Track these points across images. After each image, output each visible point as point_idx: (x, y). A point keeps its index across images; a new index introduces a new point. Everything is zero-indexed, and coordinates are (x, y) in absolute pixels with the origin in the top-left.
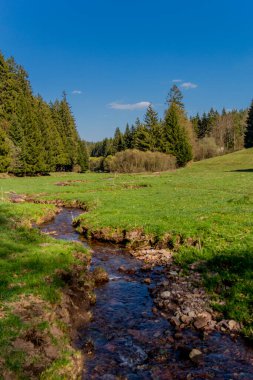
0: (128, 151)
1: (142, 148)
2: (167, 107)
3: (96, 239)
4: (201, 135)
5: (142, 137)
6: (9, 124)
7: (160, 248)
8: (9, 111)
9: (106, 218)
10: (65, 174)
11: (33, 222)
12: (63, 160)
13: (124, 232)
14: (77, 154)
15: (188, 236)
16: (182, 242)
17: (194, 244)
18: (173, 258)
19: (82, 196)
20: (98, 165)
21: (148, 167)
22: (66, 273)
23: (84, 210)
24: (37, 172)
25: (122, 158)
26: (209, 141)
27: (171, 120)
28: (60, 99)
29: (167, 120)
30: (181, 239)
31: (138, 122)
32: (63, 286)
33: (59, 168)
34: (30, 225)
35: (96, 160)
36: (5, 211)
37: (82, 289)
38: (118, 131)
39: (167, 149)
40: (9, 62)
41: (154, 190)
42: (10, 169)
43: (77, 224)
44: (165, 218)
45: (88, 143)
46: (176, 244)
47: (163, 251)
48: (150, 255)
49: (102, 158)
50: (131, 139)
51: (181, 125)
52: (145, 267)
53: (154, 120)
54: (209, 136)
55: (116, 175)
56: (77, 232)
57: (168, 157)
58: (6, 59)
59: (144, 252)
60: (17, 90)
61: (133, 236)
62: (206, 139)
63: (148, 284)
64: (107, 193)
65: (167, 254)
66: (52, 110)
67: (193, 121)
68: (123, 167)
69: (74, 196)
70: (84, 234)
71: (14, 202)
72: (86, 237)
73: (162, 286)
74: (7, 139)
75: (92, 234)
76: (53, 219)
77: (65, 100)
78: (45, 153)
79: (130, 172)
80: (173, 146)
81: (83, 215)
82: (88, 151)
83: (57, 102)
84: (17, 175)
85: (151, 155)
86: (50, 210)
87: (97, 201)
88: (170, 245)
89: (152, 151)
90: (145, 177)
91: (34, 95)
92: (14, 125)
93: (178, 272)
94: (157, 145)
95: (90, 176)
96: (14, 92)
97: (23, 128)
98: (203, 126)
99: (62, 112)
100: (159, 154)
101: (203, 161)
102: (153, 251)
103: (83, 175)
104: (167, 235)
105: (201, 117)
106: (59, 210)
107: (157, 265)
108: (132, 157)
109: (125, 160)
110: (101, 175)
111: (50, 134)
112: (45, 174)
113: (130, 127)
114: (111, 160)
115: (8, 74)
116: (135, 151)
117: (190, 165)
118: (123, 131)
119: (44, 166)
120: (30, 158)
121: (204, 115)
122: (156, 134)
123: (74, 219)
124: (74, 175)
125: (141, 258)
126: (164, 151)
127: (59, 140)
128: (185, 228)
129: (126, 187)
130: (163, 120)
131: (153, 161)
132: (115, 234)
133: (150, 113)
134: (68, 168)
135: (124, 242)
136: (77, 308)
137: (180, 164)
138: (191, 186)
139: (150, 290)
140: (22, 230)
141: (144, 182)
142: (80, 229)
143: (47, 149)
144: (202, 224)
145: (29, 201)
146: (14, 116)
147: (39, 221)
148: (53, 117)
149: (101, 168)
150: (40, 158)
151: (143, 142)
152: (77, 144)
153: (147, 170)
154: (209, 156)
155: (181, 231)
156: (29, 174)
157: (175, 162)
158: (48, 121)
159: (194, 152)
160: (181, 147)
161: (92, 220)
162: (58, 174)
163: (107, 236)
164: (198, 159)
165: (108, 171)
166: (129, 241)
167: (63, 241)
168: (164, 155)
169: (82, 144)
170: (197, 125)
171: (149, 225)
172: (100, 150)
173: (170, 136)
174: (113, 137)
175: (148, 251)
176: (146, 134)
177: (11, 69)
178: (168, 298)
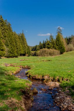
0: (44, 49)
1: (48, 48)
2: (57, 35)
3: (33, 78)
4: (68, 44)
5: (48, 44)
6: (5, 41)
7: (55, 82)
8: (5, 37)
9: (37, 71)
10: (23, 57)
11: (12, 73)
12: (22, 52)
13: (43, 76)
14: (27, 50)
15: (65, 78)
16: (63, 80)
17: (67, 80)
18: (60, 85)
19: (29, 64)
20: (34, 54)
21: (51, 54)
22: (23, 90)
23: (29, 69)
24: (14, 56)
25: (42, 51)
26: (71, 45)
27: (58, 39)
28: (21, 33)
29: (57, 39)
30: (62, 78)
31: (47, 40)
32: (22, 95)
33: (21, 55)
34: (11, 74)
35: (33, 52)
36: (3, 69)
37: (29, 96)
38: (40, 42)
39: (57, 48)
40: (5, 21)
41: (53, 62)
42: (5, 55)
43: (27, 74)
44: (57, 71)
45: (31, 47)
46: (61, 80)
47: (56, 83)
48: (52, 84)
49: (35, 51)
50: (45, 45)
51: (61, 40)
52: (50, 88)
53: (52, 39)
54: (71, 44)
55: (40, 57)
56: (27, 76)
57: (57, 51)
58: (4, 20)
59: (50, 83)
60: (8, 30)
61: (46, 78)
62: (70, 45)
63: (51, 94)
64: (37, 63)
65: (58, 84)
66: (19, 36)
67: (65, 39)
68: (42, 54)
69: (26, 64)
70: (29, 77)
71: (6, 66)
72: (30, 78)
73: (56, 95)
74: (4, 46)
75: (32, 77)
76: (19, 72)
77: (23, 33)
78: (16, 50)
79: (45, 56)
80: (59, 47)
81: (29, 70)
82: (31, 49)
83: (20, 34)
84: (7, 57)
85: (51, 50)
86: (18, 69)
87: (34, 66)
88: (59, 81)
89: (52, 49)
90: (50, 57)
91: (13, 31)
92: (7, 41)
93: (62, 90)
94: (53, 47)
95: (31, 57)
96: (7, 31)
97: (10, 42)
98: (69, 41)
99: (22, 37)
100: (54, 50)
101: (69, 52)
102: (53, 83)
103: (29, 57)
104: (58, 77)
105: (68, 37)
106: (21, 69)
107: (54, 88)
108: (45, 51)
109: (43, 52)
110: (35, 57)
111: (18, 44)
112: (16, 57)
113: (44, 41)
114: (38, 52)
115: (5, 25)
116: (46, 49)
117: (65, 53)
118: (42, 43)
119: (16, 54)
120: (12, 52)
121: (69, 37)
122: (53, 43)
123: (26, 72)
124: (26, 57)
125: (49, 85)
126: (56, 49)
127: (21, 46)
128: (64, 75)
129: (43, 61)
130: (55, 39)
131: (52, 52)
132: (40, 77)
133: (51, 37)
134: (24, 55)
135: (43, 80)
136: (27, 102)
137: (61, 53)
138: (65, 60)
139: (52, 96)
140: (9, 75)
141: (49, 59)
142: (28, 75)
143: (17, 49)
144: (70, 73)
145: (11, 66)
146: (7, 38)
147: (14, 72)
148: (19, 38)
149: (35, 55)
150: (15, 51)
151: (49, 46)
152: (27, 47)
153: (50, 55)
154: (71, 50)
155: (62, 76)
156: (11, 57)
157: (60, 52)
158: (18, 40)
159: (66, 49)
160: (62, 48)
161: (32, 72)
162: (21, 57)
163: (37, 77)
164: (67, 51)
165: (37, 56)
166: (44, 79)
167: (22, 79)
168: (56, 50)
169: (28, 47)
170: (67, 40)
171: (51, 74)
172: (35, 49)
173: (58, 44)
174: (39, 45)
175: (51, 83)
176: (50, 43)
177: (6, 23)
178: (58, 99)
